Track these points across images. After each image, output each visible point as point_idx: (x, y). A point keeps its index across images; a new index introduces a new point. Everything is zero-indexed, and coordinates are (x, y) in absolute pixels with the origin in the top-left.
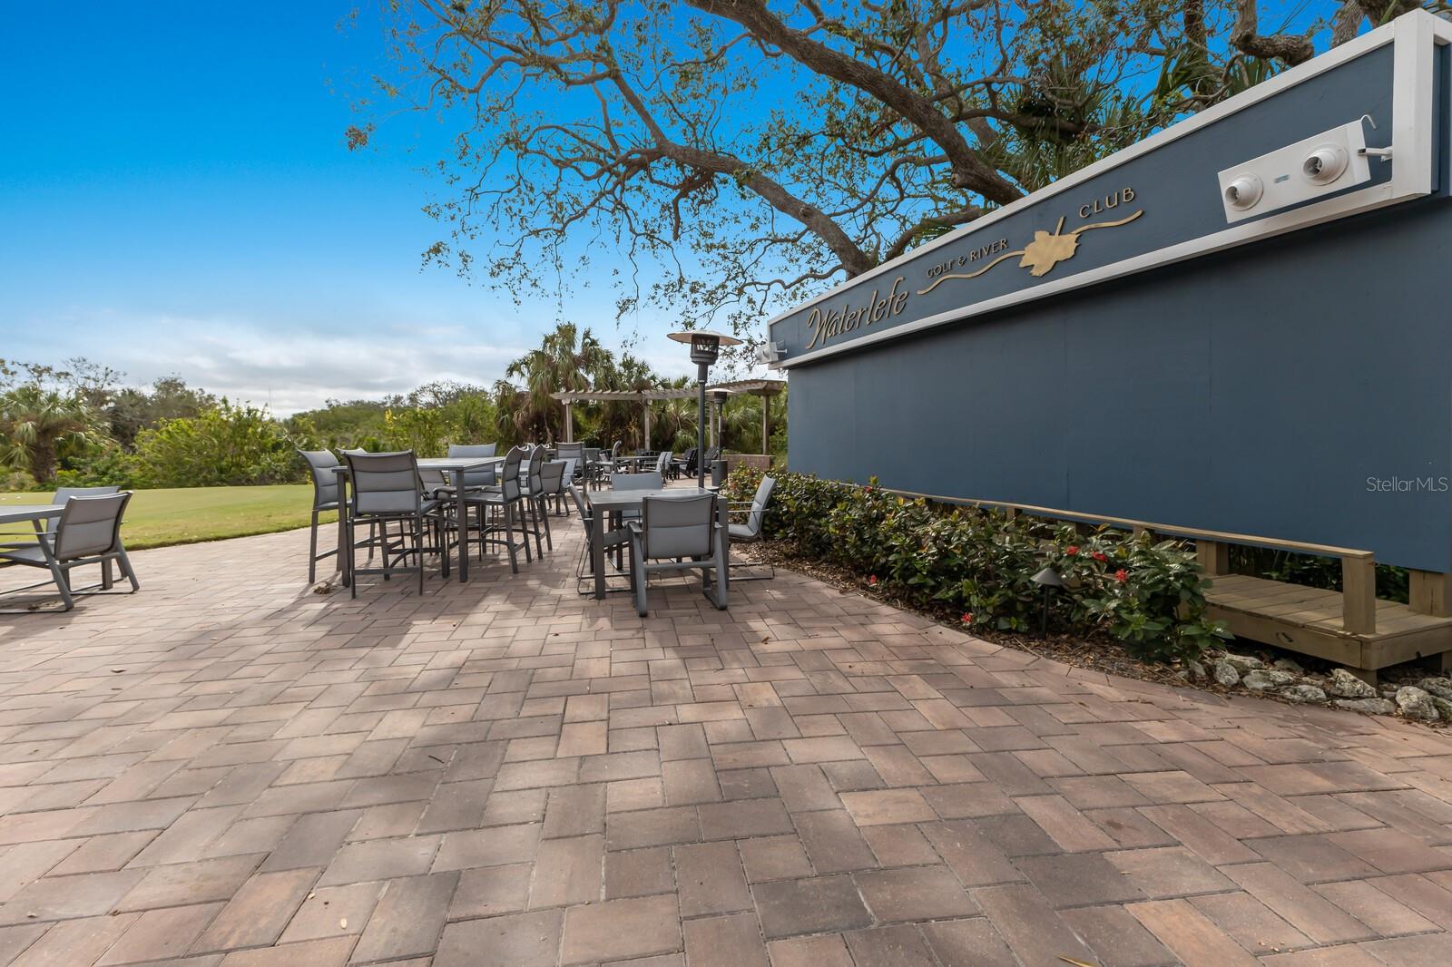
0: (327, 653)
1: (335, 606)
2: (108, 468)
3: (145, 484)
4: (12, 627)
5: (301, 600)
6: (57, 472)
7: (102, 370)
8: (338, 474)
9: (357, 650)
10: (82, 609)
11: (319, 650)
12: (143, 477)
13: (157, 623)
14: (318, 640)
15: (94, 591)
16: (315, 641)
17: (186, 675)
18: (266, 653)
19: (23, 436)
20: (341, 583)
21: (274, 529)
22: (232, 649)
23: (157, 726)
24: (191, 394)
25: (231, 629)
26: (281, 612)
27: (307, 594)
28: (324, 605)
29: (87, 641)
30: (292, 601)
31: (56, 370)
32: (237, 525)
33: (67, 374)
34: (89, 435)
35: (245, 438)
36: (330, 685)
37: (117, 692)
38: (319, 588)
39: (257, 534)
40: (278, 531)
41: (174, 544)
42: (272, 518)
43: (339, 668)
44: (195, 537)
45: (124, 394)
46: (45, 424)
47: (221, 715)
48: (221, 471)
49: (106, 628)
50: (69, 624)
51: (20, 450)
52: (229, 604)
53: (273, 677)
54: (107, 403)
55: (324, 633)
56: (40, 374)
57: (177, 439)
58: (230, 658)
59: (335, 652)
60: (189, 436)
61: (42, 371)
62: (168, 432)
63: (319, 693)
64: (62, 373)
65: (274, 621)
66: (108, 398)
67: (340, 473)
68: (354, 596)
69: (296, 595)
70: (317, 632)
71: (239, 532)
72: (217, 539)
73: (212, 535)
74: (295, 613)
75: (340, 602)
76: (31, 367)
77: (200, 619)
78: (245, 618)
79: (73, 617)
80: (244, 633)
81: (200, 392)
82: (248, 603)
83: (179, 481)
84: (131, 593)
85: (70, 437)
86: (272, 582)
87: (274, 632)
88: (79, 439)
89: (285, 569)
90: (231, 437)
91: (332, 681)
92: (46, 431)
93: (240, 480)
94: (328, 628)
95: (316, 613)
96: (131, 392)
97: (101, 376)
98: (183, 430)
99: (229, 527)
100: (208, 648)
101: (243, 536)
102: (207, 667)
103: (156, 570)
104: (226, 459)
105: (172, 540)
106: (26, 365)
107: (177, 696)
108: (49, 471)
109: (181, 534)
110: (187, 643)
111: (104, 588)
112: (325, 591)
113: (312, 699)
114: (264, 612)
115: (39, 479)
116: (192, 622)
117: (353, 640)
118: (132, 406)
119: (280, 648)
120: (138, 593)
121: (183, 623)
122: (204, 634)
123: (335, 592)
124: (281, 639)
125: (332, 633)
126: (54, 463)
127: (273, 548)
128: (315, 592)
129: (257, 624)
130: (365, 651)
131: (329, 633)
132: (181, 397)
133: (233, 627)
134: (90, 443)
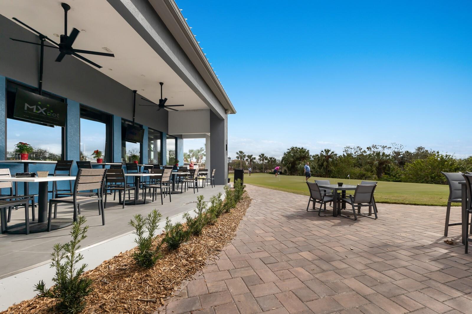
0: (434, 283)
1: (453, 254)
2: (395, 175)
3: (405, 181)
4: (340, 221)
5: (436, 244)
6: (383, 175)
7: (400, 146)
8: (462, 185)
9: (454, 291)
10: (359, 221)
11: (430, 279)
12: (405, 178)
13: (375, 234)
14: (434, 272)
15: (366, 215)
16: (431, 272)
17: (369, 262)
18: (404, 267)
19: (375, 165)
20: (462, 242)
21: (441, 204)
22: (392, 258)
23: (346, 282)
24: (427, 151)
25: (397, 247)
26: (423, 247)
27: (441, 242)
28: (446, 251)
29: (352, 233)
30: (431, 243)
31: (388, 147)
32: (425, 200)
33: (390, 147)
34: (392, 165)
35: (443, 166)
36: (426, 307)
37: (346, 258)
38: (447, 241)
39: (432, 205)
40: (443, 206)
41: (399, 204)
42: (442, 200)
43: (435, 297)
44: (407, 202)
45: (405, 152)
46: (381, 162)
47: (368, 291)
48: (432, 178)
49: (360, 230)
50: (353, 225)
51: (374, 169)
52: (403, 235)
53: (399, 283)
54: (400, 155)
55: (438, 269)
56: (384, 148)
57: (417, 166)
58: (388, 262)
59: (439, 285)
60: (421, 165)
61: (384, 147)
62: (414, 163)
63: (416, 308)
64: (389, 147)
65: (417, 251)
66: (401, 154)
67: (463, 184)
68: (466, 252)
69: (434, 240)
70: (435, 267)
71: (424, 203)
72: (415, 204)
73: (414, 203)
74: (430, 250)
75: (456, 253)
76: (382, 146)
77: (389, 238)
78: (405, 244)
79: (355, 223)
80: (400, 251)
81: (430, 150)
82: (411, 237)
83: (416, 180)
84: (375, 219)
85: (386, 165)
86: (426, 230)
87: (414, 257)
88: (389, 166)
89: (436, 225)
90: (438, 165)
91: (428, 305)
92: (381, 163)
93: (439, 182)
94: (442, 266)
95: (441, 254)
96: (407, 152)
97: (399, 147)
98: (419, 163)
99: (421, 201)
100: (384, 253)
101: (426, 205)
102: (378, 262)
103: (387, 212)
104: (435, 173)
105: (399, 202)
106: (381, 146)
107: (360, 270)
108: (381, 175)
109: (403, 200)
110: (378, 247)
111: (369, 215)
112: (451, 244)
113: (411, 310)
114: (415, 244)
115: (378, 177)
116: (386, 238)
117: (454, 282)
118: (407, 156)
119: (411, 268)
120: (377, 220)
121: (382, 238)
122: (386, 245)
123: (457, 246)
124: (415, 262)
125: (443, 271)
126: (382, 173)
127: (436, 213)
128: (445, 242)
129: (408, 249)
130: (457, 294)
131: (442, 270)
132: (423, 152)
133: (399, 246)
134: (392, 167)
